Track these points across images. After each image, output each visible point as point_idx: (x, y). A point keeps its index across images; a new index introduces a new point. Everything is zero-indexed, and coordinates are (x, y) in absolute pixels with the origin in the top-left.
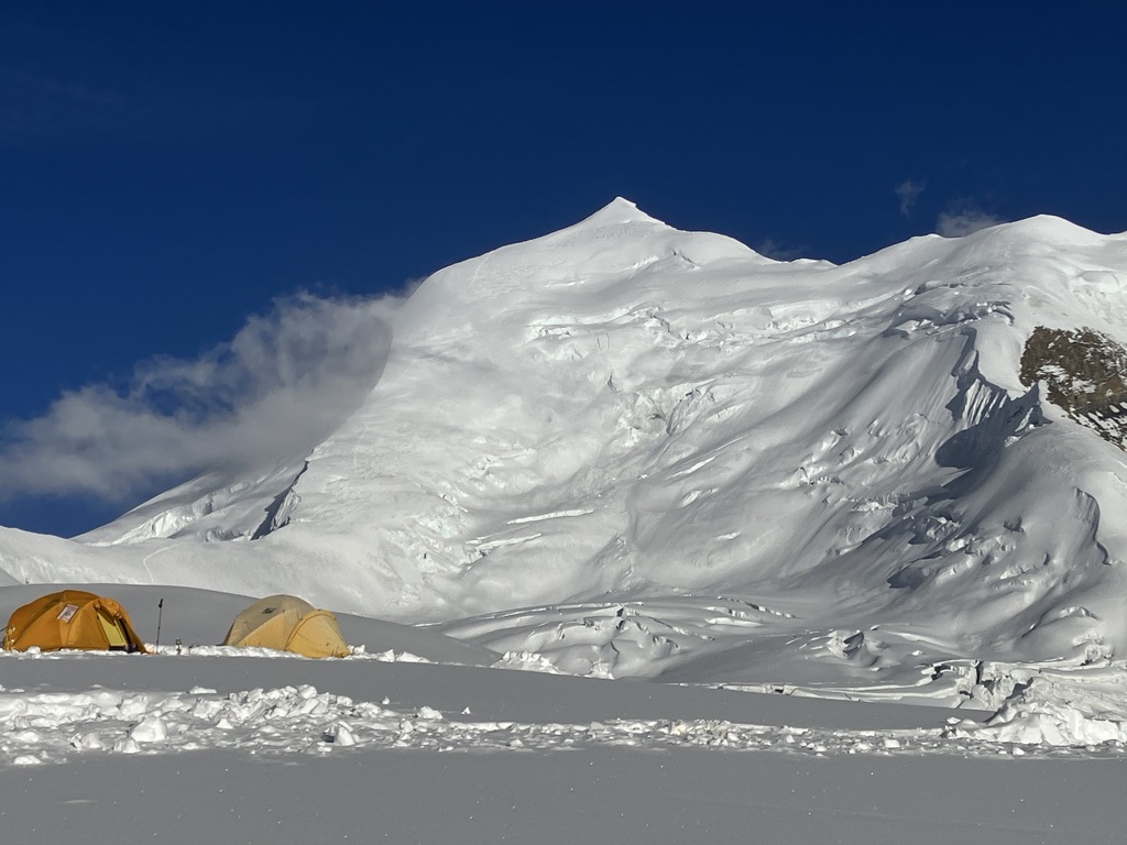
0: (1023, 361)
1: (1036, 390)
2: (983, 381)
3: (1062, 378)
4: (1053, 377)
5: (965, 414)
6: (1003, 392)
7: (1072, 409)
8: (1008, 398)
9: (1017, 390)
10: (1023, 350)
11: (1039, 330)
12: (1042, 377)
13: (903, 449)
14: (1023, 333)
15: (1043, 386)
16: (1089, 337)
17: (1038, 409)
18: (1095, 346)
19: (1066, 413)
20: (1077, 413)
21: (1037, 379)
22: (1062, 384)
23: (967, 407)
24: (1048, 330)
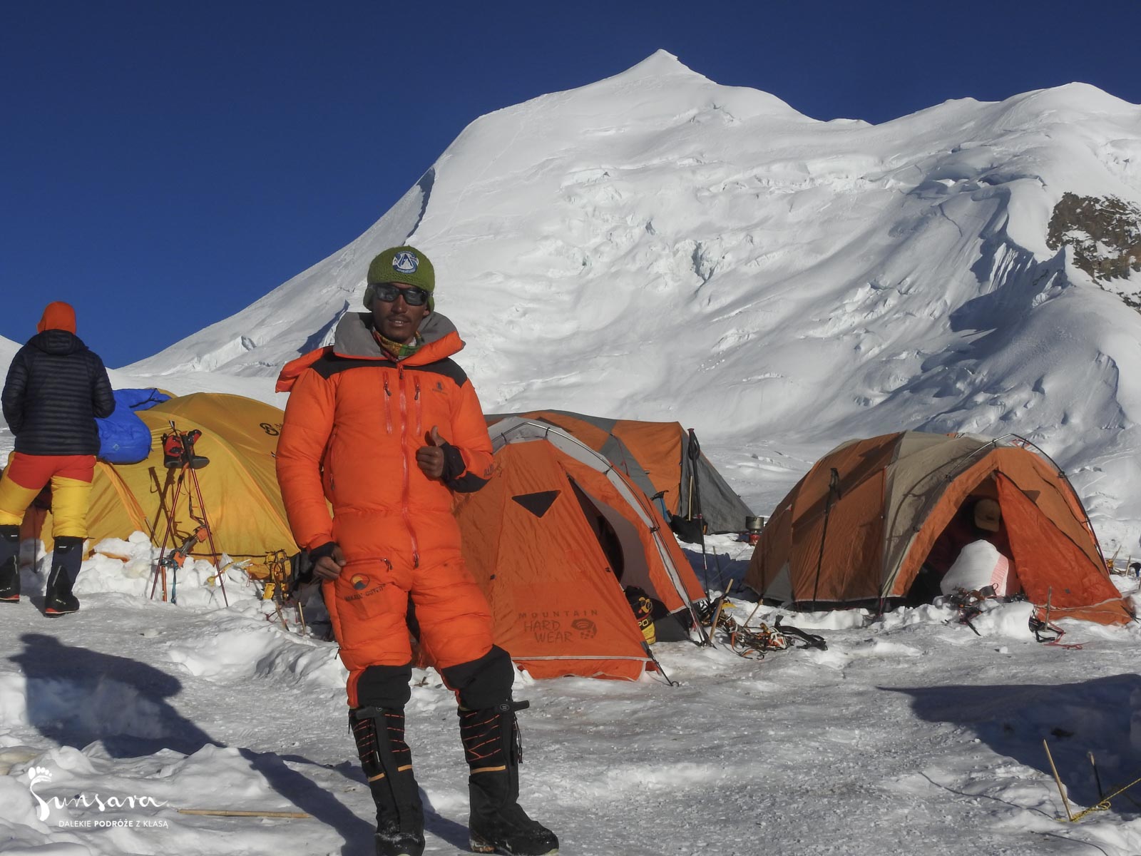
0: (1050, 225)
1: (1062, 255)
2: (1011, 245)
3: (1088, 243)
4: (1078, 242)
5: (992, 276)
6: (1030, 255)
7: (1096, 275)
8: (1034, 262)
9: (1043, 254)
10: (1051, 214)
11: (1068, 196)
12: (1068, 242)
13: (932, 306)
14: (1052, 198)
15: (1070, 251)
16: (1116, 205)
17: (1062, 272)
18: (1121, 214)
19: (1091, 278)
20: (1099, 278)
21: (1065, 244)
22: (1088, 249)
23: (995, 268)
24: (1075, 197)
